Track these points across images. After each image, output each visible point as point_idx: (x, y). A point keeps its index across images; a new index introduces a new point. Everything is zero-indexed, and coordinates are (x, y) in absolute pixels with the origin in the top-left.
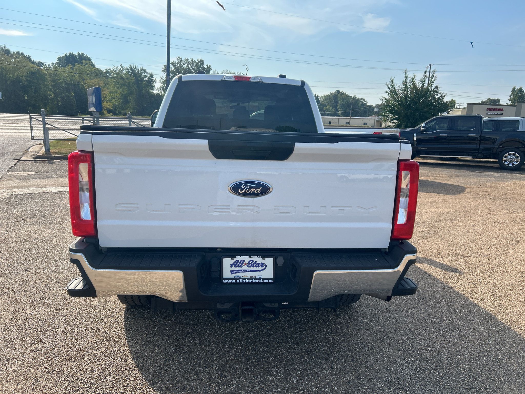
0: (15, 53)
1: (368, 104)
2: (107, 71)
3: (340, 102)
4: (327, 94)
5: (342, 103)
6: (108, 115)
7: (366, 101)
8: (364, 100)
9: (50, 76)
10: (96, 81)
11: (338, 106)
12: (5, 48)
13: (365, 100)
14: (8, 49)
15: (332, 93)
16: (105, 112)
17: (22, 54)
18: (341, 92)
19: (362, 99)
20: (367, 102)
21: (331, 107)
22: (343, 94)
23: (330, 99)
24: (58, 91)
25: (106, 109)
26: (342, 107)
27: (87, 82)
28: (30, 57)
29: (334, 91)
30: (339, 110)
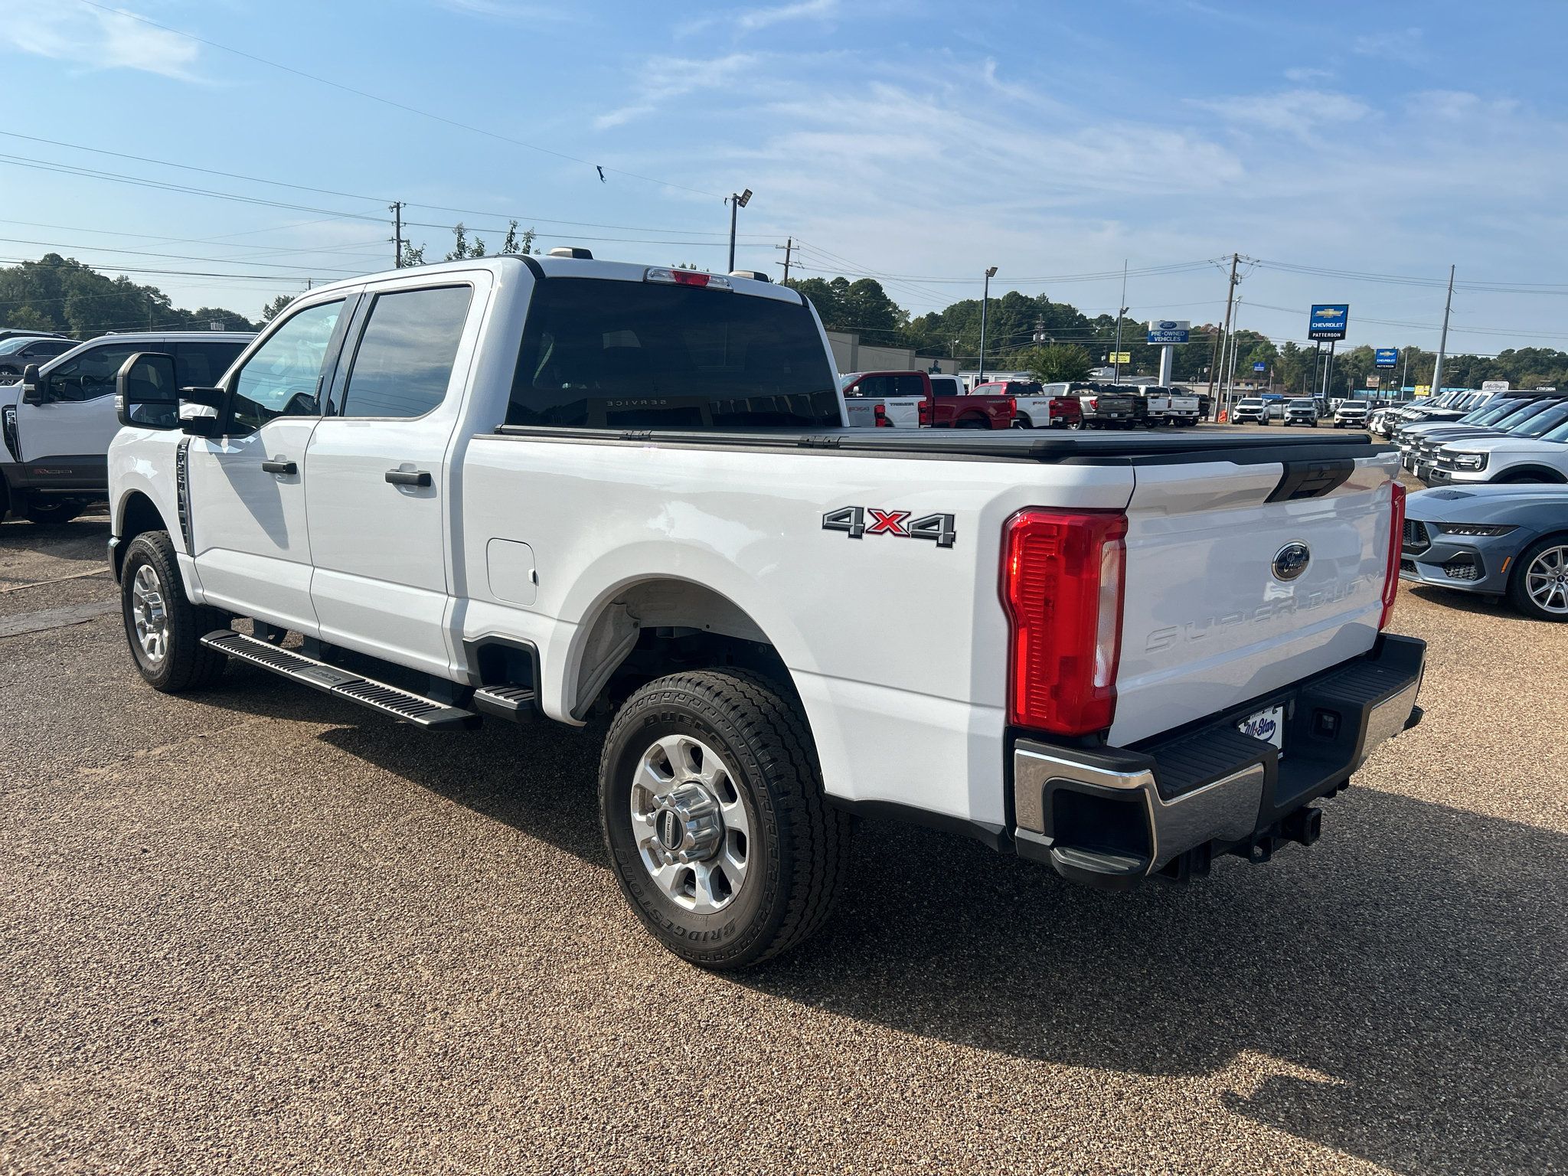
1: (175, 307)
3: (73, 298)
4: (14, 266)
5: (81, 301)
7: (164, 297)
8: (156, 291)
11: (67, 310)
13: (161, 293)
15: (32, 263)
18: (67, 262)
19: (148, 288)
20: (169, 300)
21: (36, 310)
22: (77, 271)
23: (26, 283)
26: (80, 313)
29: (37, 258)
30: (72, 321)
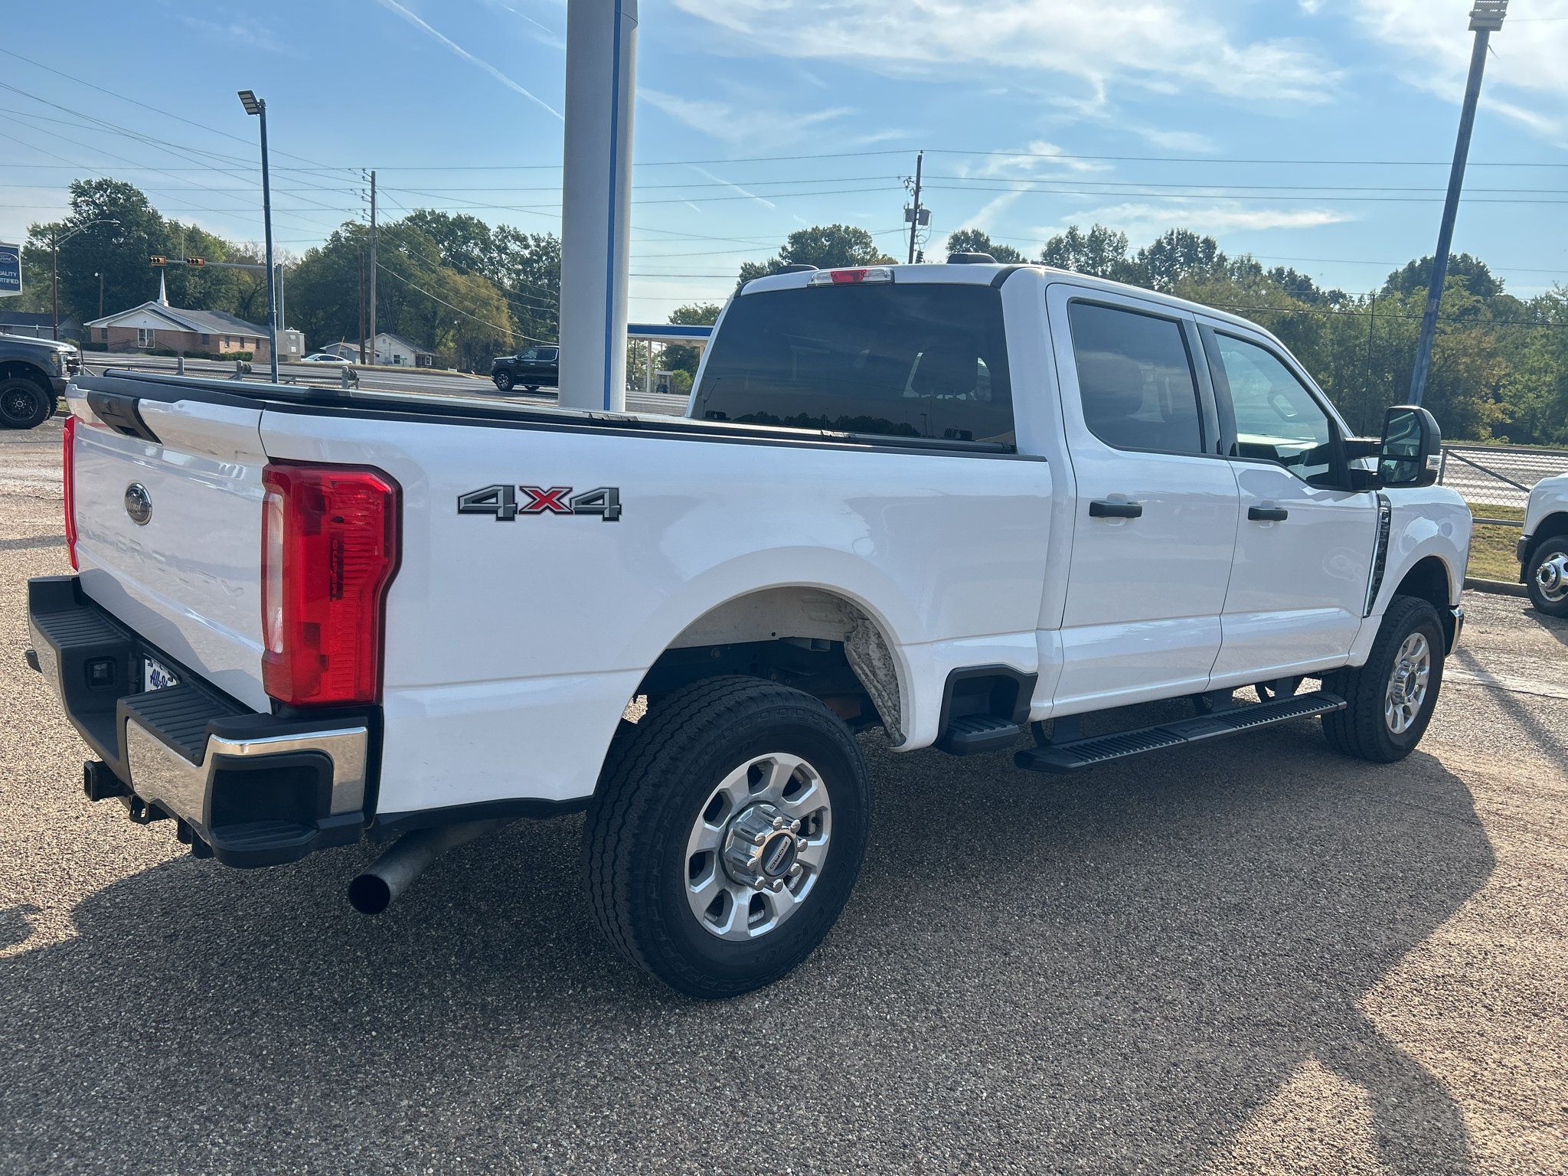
0: (1274, 271)
2: (1537, 304)
6: (1495, 443)
9: (1335, 328)
10: (1473, 335)
12: (1249, 260)
14: (1257, 263)
16: (1484, 433)
17: (1291, 272)
24: (1347, 372)
25: (1488, 424)
27: (1443, 341)
28: (1310, 279)
